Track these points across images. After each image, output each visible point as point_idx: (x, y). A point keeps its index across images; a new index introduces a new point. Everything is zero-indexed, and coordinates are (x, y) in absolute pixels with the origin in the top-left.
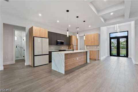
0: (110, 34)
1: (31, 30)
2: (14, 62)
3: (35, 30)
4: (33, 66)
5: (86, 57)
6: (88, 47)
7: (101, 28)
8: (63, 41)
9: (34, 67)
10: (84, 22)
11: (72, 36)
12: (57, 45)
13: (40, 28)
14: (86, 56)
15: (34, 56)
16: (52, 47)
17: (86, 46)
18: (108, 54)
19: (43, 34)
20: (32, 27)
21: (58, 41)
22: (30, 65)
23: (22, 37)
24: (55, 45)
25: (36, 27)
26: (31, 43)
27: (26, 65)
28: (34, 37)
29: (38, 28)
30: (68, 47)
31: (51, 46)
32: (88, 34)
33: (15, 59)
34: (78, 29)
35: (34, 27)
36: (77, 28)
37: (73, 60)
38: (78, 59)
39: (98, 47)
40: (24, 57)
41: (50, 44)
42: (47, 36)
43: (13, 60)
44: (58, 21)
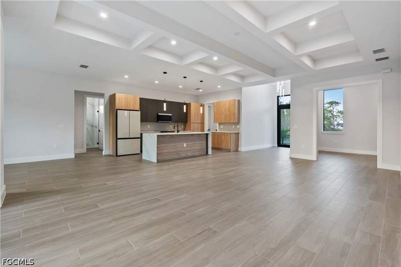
0: (278, 97)
1: (112, 98)
2: (84, 151)
3: (119, 99)
4: (115, 155)
5: (205, 144)
6: (222, 127)
7: (244, 89)
8: (171, 115)
9: (117, 156)
10: (202, 83)
11: (190, 103)
12: (157, 122)
13: (126, 95)
14: (205, 142)
15: (117, 139)
16: (149, 126)
17: (218, 124)
18: (273, 142)
19: (131, 104)
20: (115, 94)
21: (159, 114)
22: (111, 154)
23: (94, 106)
24: (155, 122)
25: (120, 94)
26: (113, 120)
27: (104, 154)
28: (117, 109)
29: (123, 95)
30: (183, 127)
31: (145, 123)
32: (220, 100)
33: (86, 147)
34: (201, 90)
35: (118, 94)
36: (198, 89)
37: (176, 145)
38: (185, 146)
39: (238, 126)
40: (98, 143)
41: (144, 119)
42: (138, 107)
43: (82, 148)
44: (157, 82)
